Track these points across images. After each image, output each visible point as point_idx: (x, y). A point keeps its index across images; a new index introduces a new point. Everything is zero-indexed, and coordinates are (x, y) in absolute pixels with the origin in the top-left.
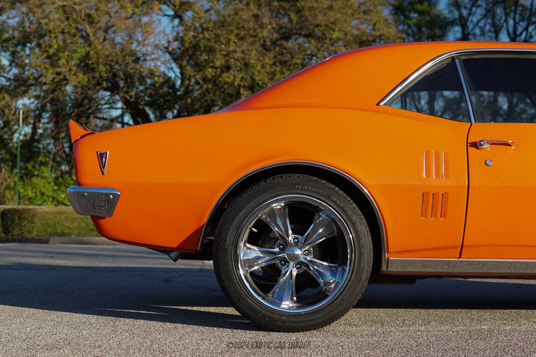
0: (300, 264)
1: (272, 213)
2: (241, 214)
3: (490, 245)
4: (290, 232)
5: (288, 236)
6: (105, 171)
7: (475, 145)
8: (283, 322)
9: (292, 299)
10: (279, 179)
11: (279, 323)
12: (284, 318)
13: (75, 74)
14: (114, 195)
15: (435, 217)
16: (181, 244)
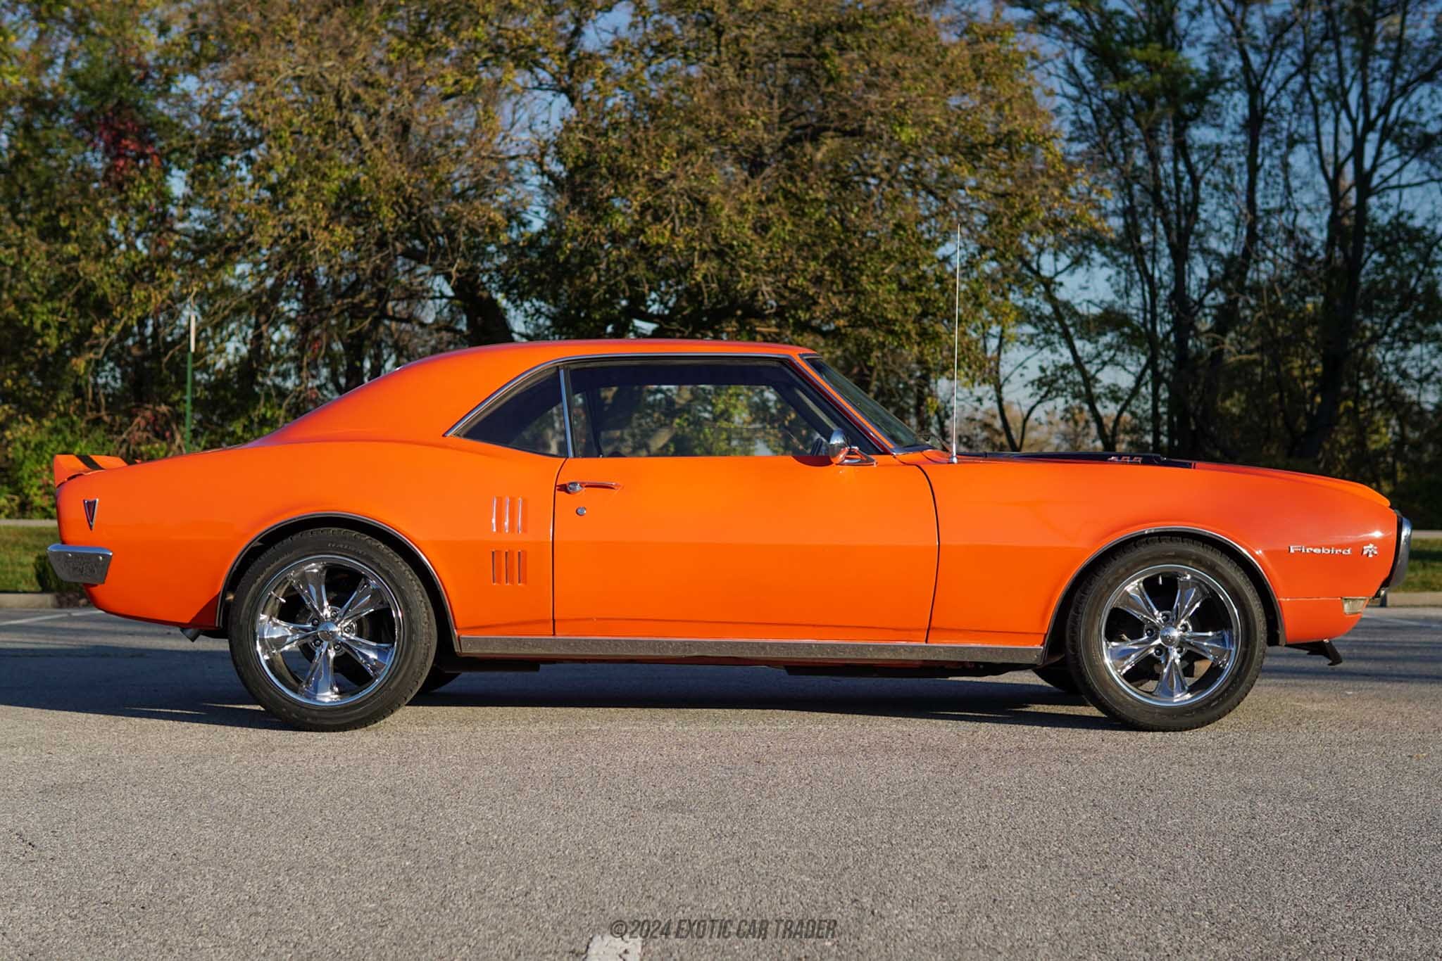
0: (339, 645)
1: (304, 578)
2: (259, 580)
3: (591, 619)
4: (326, 604)
5: (322, 609)
6: (94, 524)
7: (564, 488)
8: (314, 718)
9: (332, 689)
10: (308, 534)
11: (308, 720)
12: (315, 713)
13: (326, 228)
14: (105, 556)
15: (512, 582)
16: (194, 619)
